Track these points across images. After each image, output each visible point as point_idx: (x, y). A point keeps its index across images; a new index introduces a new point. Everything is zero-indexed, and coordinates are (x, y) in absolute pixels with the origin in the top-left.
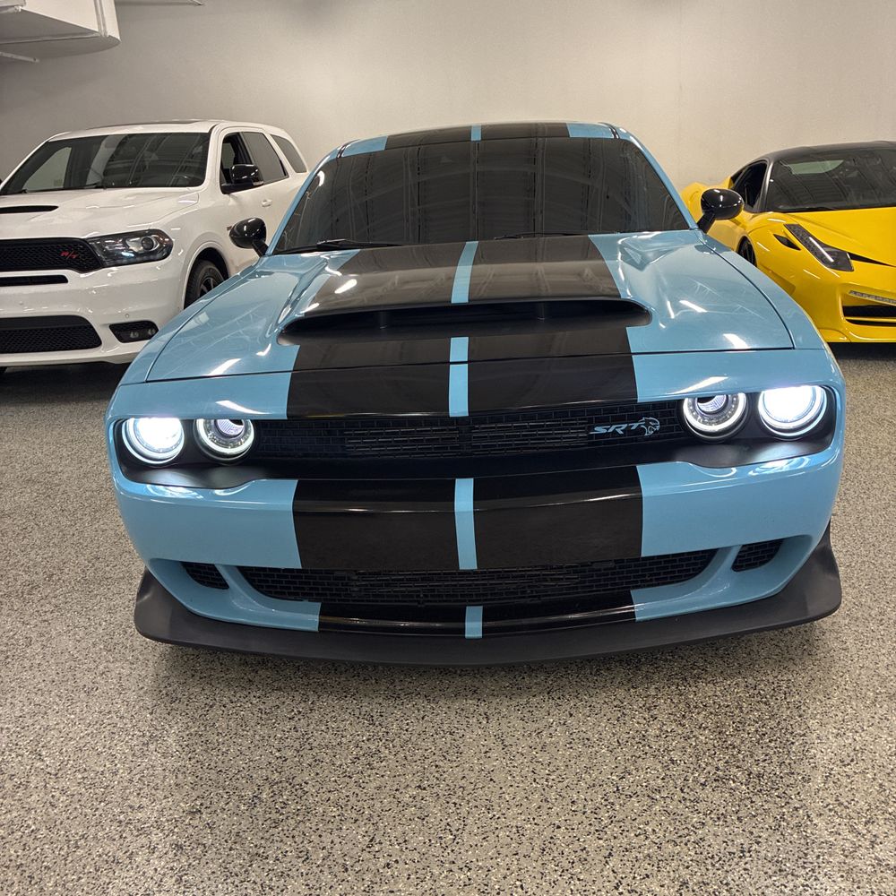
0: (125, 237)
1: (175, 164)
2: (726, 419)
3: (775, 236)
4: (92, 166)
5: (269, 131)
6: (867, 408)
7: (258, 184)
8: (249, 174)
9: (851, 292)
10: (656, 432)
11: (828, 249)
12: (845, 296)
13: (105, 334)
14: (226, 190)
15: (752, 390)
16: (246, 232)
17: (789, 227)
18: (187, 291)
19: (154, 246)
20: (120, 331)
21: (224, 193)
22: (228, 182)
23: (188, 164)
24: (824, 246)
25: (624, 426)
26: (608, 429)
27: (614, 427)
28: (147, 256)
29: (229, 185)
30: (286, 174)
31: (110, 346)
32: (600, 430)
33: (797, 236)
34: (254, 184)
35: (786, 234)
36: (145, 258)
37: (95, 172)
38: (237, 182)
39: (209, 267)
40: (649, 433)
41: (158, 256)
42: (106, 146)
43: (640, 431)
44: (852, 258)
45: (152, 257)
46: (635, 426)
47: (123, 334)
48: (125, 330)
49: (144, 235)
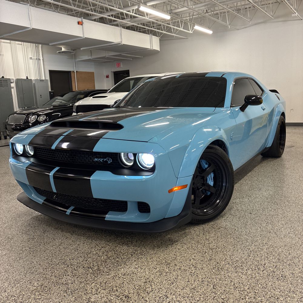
2: (127, 162)
10: (111, 162)
15: (135, 153)
25: (102, 159)
26: (98, 160)
27: (99, 159)
32: (96, 159)
40: (109, 162)
43: (106, 161)
46: (105, 160)
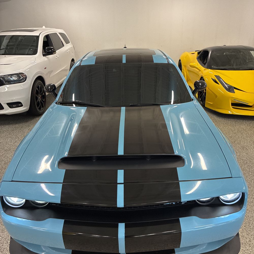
0: (11, 75)
1: (29, 44)
3: (212, 79)
4: (2, 44)
5: (58, 31)
6: (239, 142)
7: (54, 53)
8: (52, 50)
9: (234, 99)
11: (228, 85)
12: (232, 100)
13: (5, 106)
14: (44, 55)
16: (49, 89)
17: (216, 76)
18: (32, 91)
19: (21, 78)
20: (10, 105)
21: (44, 56)
22: (45, 52)
23: (33, 44)
24: (226, 84)
26: (170, 203)
28: (19, 81)
29: (45, 53)
30: (63, 45)
31: (7, 110)
33: (218, 79)
34: (53, 53)
35: (215, 78)
36: (18, 82)
37: (4, 46)
38: (48, 53)
39: (39, 82)
41: (22, 81)
42: (6, 39)
44: (234, 89)
45: (20, 81)
47: (11, 106)
48: (12, 105)
49: (18, 75)
